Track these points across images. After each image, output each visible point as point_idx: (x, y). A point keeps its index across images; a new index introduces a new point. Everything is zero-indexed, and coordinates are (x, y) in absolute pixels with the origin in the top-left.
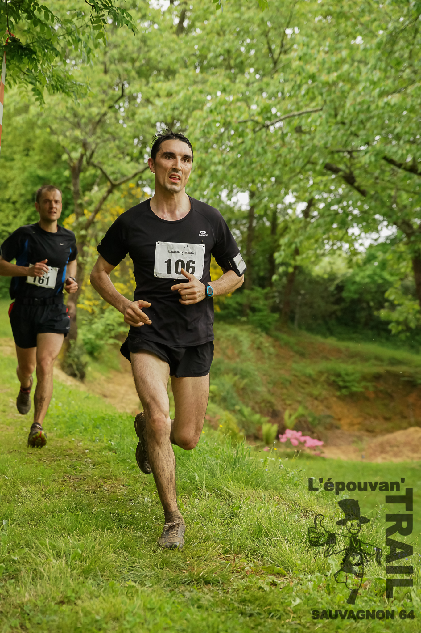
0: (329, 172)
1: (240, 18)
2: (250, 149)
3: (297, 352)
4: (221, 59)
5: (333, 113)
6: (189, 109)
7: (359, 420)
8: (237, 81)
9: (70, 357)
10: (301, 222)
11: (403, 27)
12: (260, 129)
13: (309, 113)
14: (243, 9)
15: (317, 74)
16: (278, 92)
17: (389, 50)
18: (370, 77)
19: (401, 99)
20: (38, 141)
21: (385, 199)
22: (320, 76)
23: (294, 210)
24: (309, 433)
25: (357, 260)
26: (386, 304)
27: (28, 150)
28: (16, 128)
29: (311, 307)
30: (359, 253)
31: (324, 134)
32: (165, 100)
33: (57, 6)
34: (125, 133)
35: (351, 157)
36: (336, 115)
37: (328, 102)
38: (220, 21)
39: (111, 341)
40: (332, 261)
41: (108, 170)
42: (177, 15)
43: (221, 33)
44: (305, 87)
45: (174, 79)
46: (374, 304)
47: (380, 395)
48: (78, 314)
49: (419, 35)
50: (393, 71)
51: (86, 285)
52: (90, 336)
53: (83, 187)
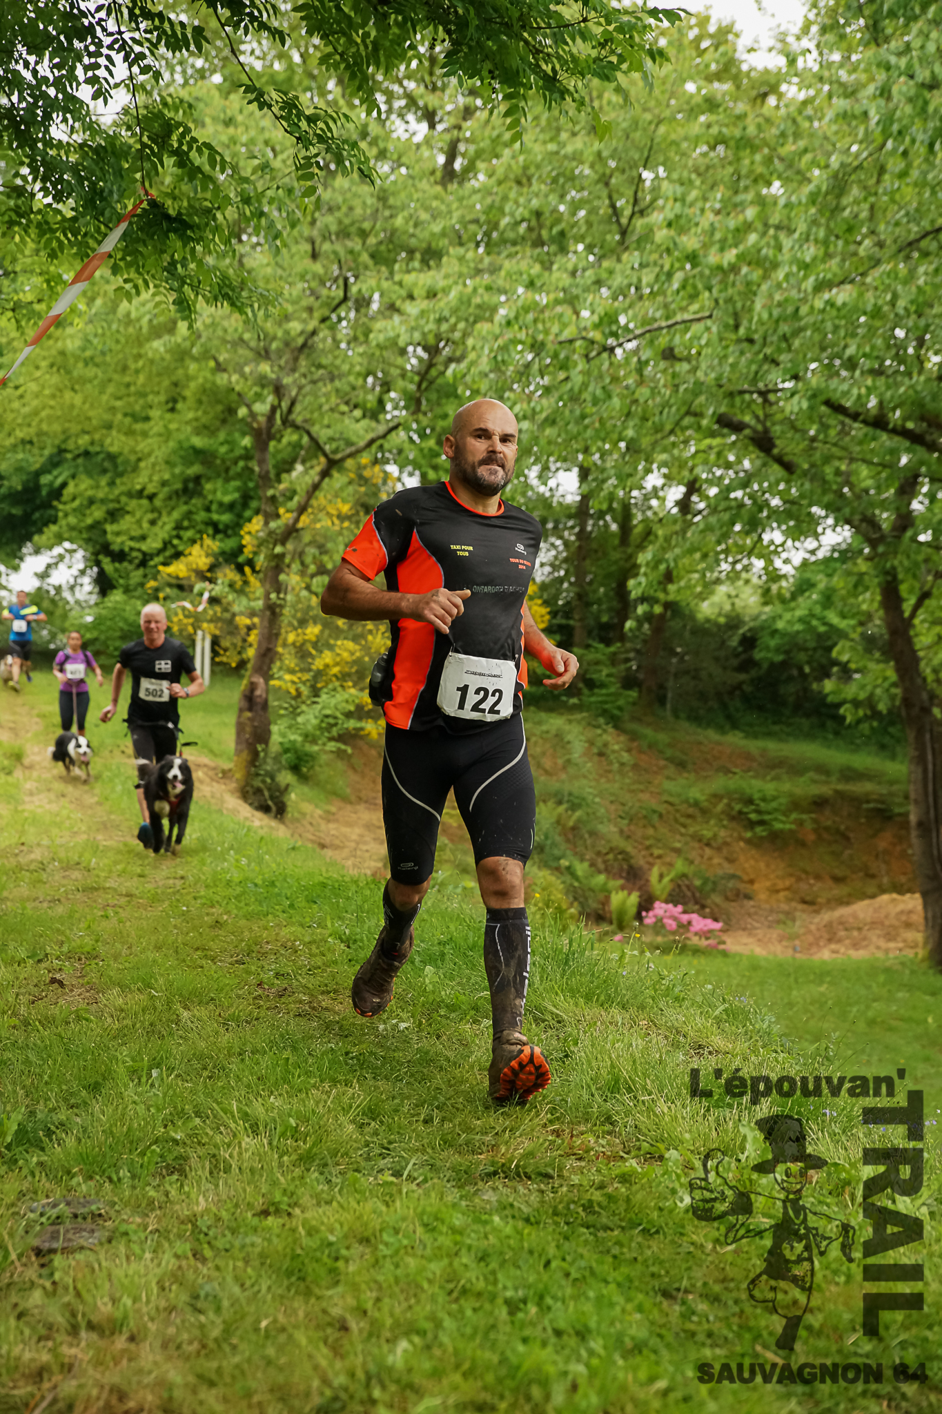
0: (725, 431)
1: (557, 153)
2: (580, 392)
3: (671, 760)
4: (522, 228)
5: (731, 322)
6: (467, 320)
7: (788, 882)
8: (555, 267)
9: (258, 775)
10: (675, 522)
11: (856, 163)
12: (599, 354)
13: (687, 323)
14: (564, 136)
15: (701, 253)
16: (630, 285)
17: (833, 205)
18: (799, 255)
19: (855, 295)
20: (193, 385)
21: (830, 477)
22: (705, 255)
23: (663, 500)
24: (697, 908)
25: (780, 588)
26: (835, 669)
27: (175, 401)
28: (152, 362)
29: (696, 678)
30: (784, 576)
31: (716, 362)
32: (423, 304)
33: (224, 138)
34: (352, 366)
35: (766, 401)
36: (737, 327)
37: (721, 301)
38: (521, 158)
39: (332, 746)
40: (733, 593)
41: (322, 434)
42: (441, 149)
43: (524, 180)
44: (678, 277)
45: (439, 266)
46: (812, 669)
47: (825, 836)
48: (271, 698)
49: (887, 177)
50: (840, 243)
51: (285, 645)
52: (292, 737)
53: (275, 466)
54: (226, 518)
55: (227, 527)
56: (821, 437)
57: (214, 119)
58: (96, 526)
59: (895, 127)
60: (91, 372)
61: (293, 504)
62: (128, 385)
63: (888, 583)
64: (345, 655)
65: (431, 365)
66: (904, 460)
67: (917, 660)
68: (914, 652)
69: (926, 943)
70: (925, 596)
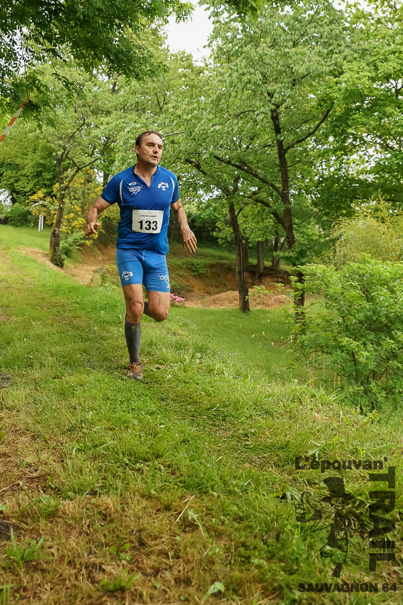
0: (188, 163)
4: (133, 107)
5: (189, 134)
6: (117, 131)
7: (203, 287)
8: (142, 117)
9: (56, 255)
11: (223, 93)
13: (177, 134)
16: (162, 123)
17: (217, 104)
18: (208, 117)
19: (222, 128)
20: (40, 146)
21: (216, 177)
22: (183, 116)
24: (178, 294)
25: (202, 207)
26: (216, 229)
27: (35, 150)
28: (29, 139)
30: (203, 203)
31: (185, 145)
32: (106, 126)
34: (85, 142)
35: (199, 155)
36: (191, 135)
37: (187, 129)
39: (77, 247)
41: (76, 161)
42: (112, 84)
43: (134, 94)
44: (175, 121)
45: (110, 116)
46: (210, 229)
47: (213, 274)
48: (60, 234)
49: (231, 97)
50: (219, 114)
51: (64, 219)
52: (66, 245)
53: (63, 169)
54: (48, 183)
55: (49, 185)
56: (214, 166)
57: (49, 74)
58: (12, 184)
59: (233, 85)
60: (12, 141)
61: (68, 179)
62: (22, 145)
63: (231, 206)
65: (107, 143)
66: (236, 173)
67: (239, 227)
68: (238, 225)
69: (239, 305)
70: (241, 210)
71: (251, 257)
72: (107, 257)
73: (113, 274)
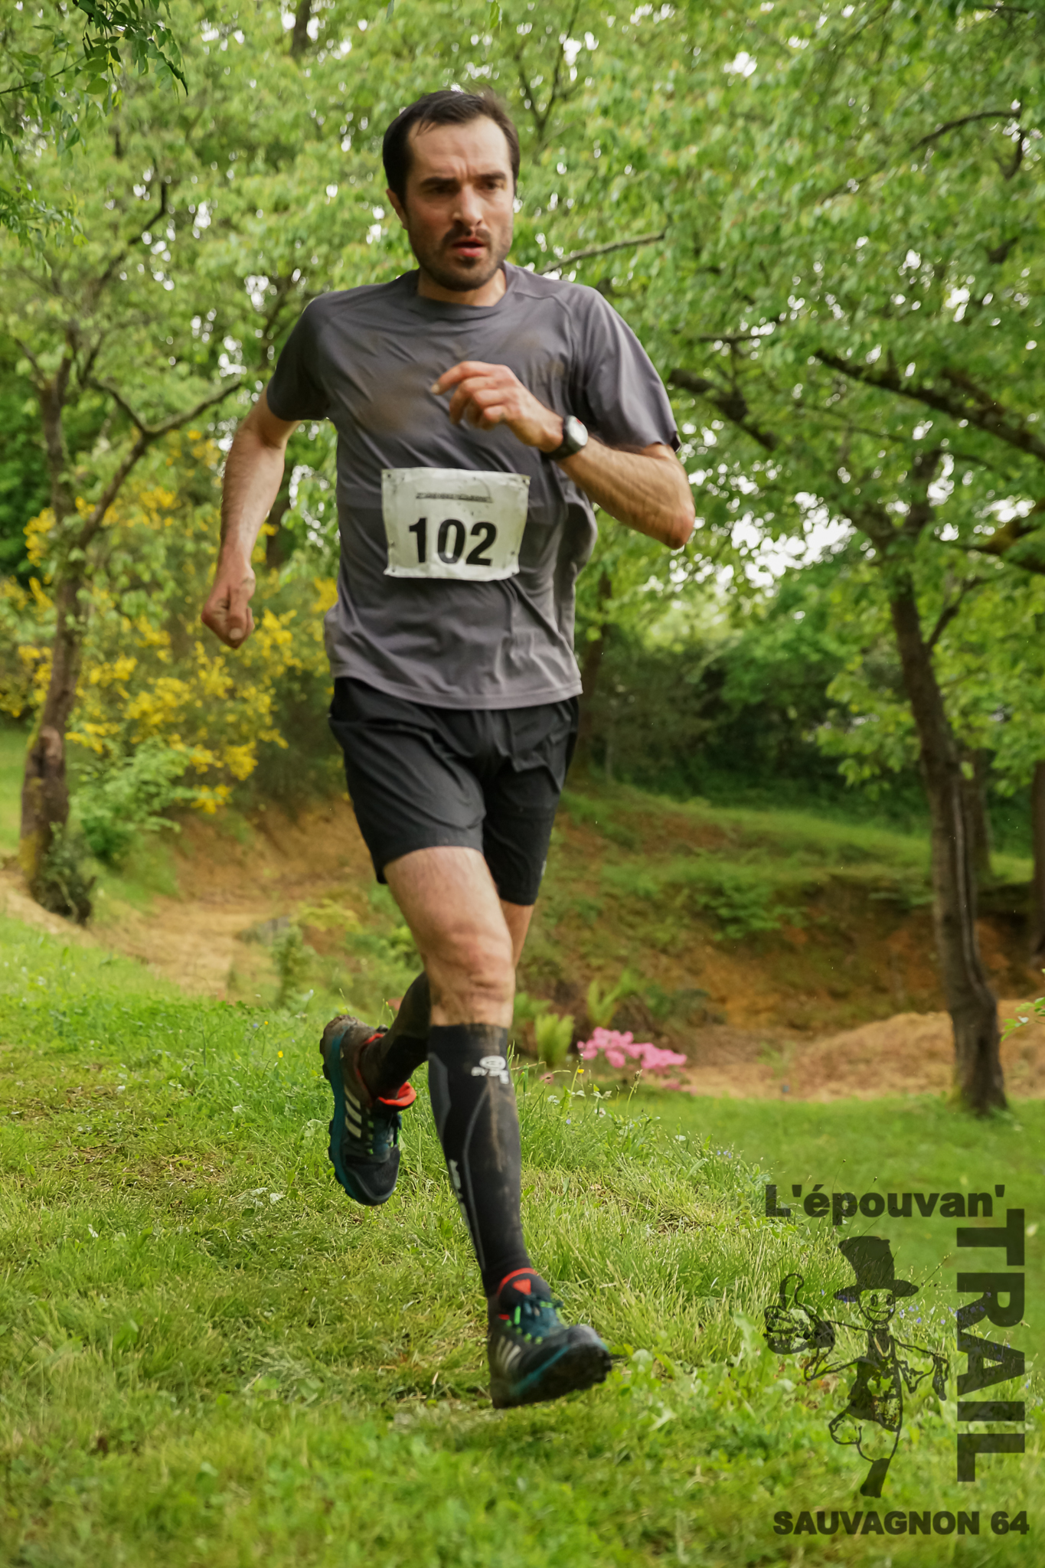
0: (683, 392)
1: (449, 15)
3: (615, 838)
5: (691, 244)
6: (330, 243)
7: (772, 1000)
9: (52, 864)
11: (852, 31)
13: (630, 247)
15: (649, 151)
16: (549, 196)
17: (822, 88)
18: (780, 156)
19: (855, 208)
21: (822, 454)
22: (655, 155)
24: (650, 1036)
25: (755, 606)
26: (832, 713)
29: (645, 726)
30: (759, 590)
31: (669, 298)
32: (273, 220)
34: (174, 304)
36: (697, 252)
37: (676, 217)
38: (401, 23)
39: (153, 823)
40: (692, 612)
41: (134, 397)
42: (290, 8)
43: (405, 52)
44: (618, 184)
45: (291, 169)
46: (801, 715)
47: (820, 937)
48: (68, 759)
49: (892, 50)
50: (832, 140)
51: (86, 686)
52: (99, 813)
53: (70, 441)
56: (810, 400)
63: (901, 596)
64: (169, 698)
65: (281, 304)
66: (921, 431)
67: (941, 699)
68: (936, 689)
69: (956, 1078)
70: (950, 613)
71: (1000, 848)
72: (300, 866)
73: (333, 948)
